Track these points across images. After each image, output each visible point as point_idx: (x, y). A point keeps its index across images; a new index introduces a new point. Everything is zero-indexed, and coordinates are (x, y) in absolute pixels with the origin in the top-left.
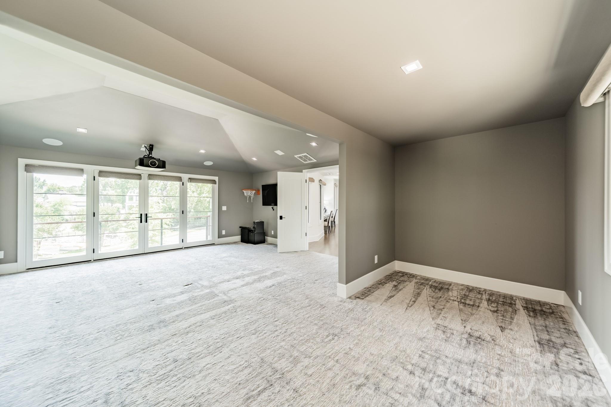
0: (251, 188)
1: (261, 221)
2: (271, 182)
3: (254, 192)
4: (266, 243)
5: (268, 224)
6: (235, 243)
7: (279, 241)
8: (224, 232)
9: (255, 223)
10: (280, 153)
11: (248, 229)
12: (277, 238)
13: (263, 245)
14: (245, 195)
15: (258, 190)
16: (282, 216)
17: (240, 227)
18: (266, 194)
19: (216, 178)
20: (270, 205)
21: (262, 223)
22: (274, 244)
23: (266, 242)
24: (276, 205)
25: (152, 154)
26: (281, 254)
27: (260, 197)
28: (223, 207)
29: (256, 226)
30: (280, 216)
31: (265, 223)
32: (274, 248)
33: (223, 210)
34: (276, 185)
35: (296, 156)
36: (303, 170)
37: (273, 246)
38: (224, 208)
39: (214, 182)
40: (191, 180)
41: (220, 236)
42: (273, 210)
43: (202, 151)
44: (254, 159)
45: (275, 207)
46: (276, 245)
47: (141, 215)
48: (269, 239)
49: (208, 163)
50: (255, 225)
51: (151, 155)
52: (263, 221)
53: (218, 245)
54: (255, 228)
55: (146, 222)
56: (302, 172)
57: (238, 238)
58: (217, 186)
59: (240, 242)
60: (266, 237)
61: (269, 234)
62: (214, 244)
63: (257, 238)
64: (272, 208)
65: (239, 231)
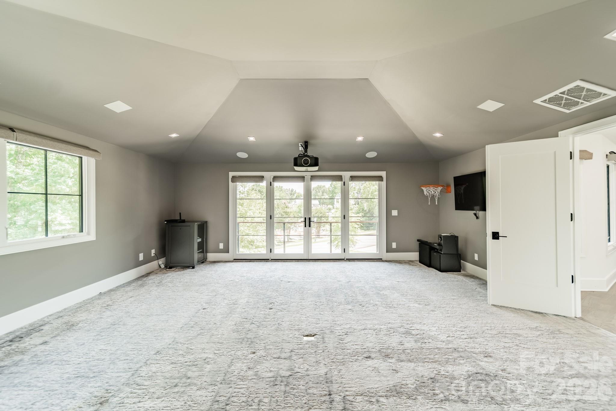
0: (435, 183)
1: (452, 234)
2: (472, 168)
3: (440, 189)
4: (462, 272)
5: (466, 241)
6: (410, 262)
7: (490, 274)
8: (394, 245)
9: (441, 238)
10: (490, 106)
11: (429, 246)
12: (485, 267)
13: (456, 276)
14: (425, 194)
15: (448, 186)
16: (498, 233)
17: (418, 240)
18: (462, 191)
19: (383, 174)
20: (472, 209)
21: (454, 239)
22: (480, 279)
23: (464, 270)
24: (484, 209)
25: (307, 152)
26: (495, 309)
27: (451, 197)
28: (393, 211)
29: (442, 242)
30: (493, 233)
31: (460, 239)
32: (479, 289)
33: (393, 215)
34: (483, 174)
35: (538, 101)
36: (559, 133)
37: (477, 282)
38: (395, 213)
39: (380, 178)
40: (353, 178)
41: (389, 250)
42: (477, 218)
43: (360, 139)
44: (438, 135)
45: (481, 213)
46: (484, 283)
47: (305, 218)
48: (469, 267)
49: (371, 155)
50: (441, 240)
51: (306, 154)
52: (456, 235)
53: (386, 261)
54: (442, 246)
55: (310, 226)
56: (558, 136)
57: (415, 256)
58: (384, 183)
59: (418, 262)
60: (461, 261)
61: (469, 257)
62: (382, 259)
63: (445, 261)
64: (475, 214)
65: (416, 245)
